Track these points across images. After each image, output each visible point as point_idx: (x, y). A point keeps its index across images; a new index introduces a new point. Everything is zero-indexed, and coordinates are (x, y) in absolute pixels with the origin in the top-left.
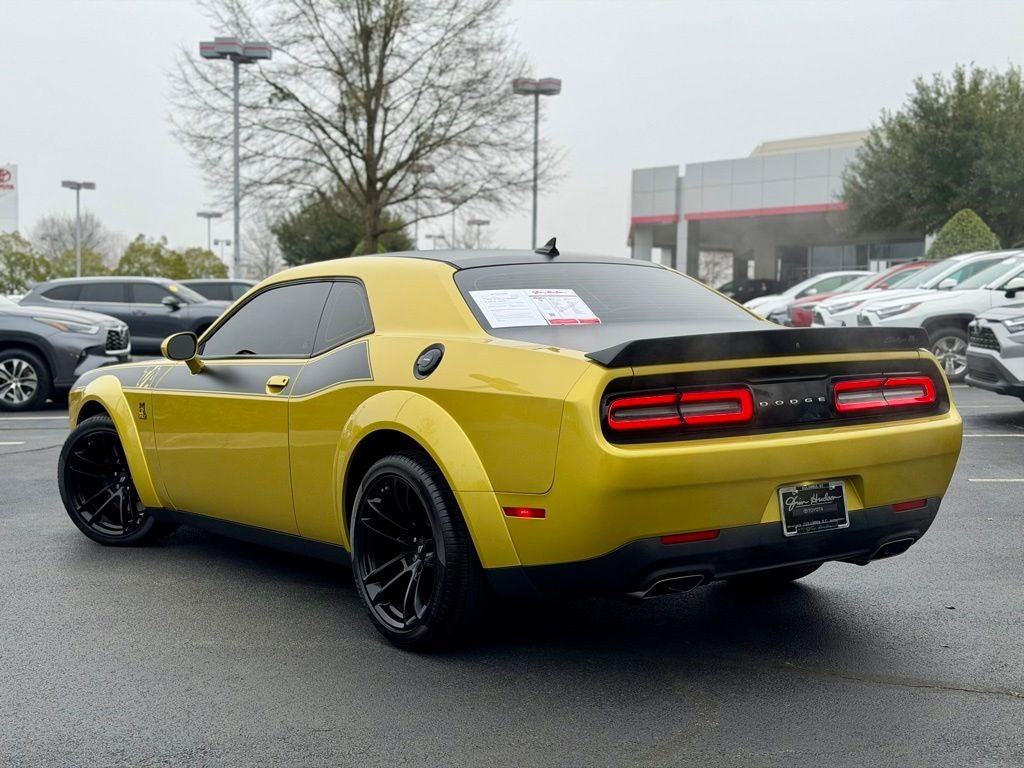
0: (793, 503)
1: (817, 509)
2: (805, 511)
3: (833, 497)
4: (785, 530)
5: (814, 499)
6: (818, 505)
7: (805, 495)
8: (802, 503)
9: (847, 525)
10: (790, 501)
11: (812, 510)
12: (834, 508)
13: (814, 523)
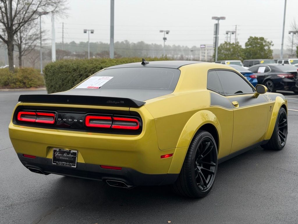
0: (57, 154)
1: (66, 158)
2: (61, 158)
3: (73, 156)
4: (52, 162)
5: (65, 155)
6: (67, 157)
7: (62, 152)
8: (60, 155)
9: (75, 167)
10: (56, 153)
11: (63, 158)
12: (72, 159)
13: (63, 163)
